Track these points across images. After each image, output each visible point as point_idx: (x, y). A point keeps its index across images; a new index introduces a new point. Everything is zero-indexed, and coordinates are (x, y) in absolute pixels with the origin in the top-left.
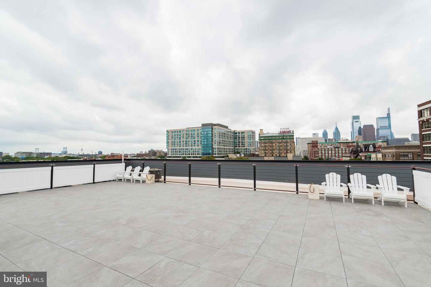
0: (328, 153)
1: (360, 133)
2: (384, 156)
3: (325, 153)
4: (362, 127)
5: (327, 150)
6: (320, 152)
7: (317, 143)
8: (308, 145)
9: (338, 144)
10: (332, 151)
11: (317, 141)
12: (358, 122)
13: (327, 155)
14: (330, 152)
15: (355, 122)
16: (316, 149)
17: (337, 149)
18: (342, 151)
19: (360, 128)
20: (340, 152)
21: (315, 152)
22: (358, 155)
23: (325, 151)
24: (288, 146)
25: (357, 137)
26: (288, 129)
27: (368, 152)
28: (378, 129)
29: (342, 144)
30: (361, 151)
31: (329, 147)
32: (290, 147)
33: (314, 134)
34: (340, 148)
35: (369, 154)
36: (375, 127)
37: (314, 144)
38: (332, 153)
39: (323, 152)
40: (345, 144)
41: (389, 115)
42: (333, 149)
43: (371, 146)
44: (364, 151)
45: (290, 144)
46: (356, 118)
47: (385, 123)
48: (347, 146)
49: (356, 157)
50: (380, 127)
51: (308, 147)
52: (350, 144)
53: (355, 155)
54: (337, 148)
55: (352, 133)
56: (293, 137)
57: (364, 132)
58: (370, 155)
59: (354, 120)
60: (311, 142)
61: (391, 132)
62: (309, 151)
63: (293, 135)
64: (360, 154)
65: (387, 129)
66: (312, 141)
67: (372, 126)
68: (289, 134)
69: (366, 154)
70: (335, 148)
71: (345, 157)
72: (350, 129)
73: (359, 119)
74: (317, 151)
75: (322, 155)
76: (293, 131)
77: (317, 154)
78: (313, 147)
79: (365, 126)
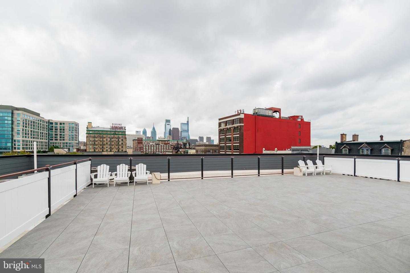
0: (151, 149)
1: (170, 134)
2: (197, 151)
3: (148, 149)
4: (172, 129)
5: (150, 146)
6: (144, 148)
7: (142, 140)
8: (133, 142)
9: (158, 141)
10: (154, 147)
11: (142, 139)
12: (169, 125)
13: (150, 150)
14: (152, 148)
15: (167, 124)
16: (141, 145)
17: (157, 146)
18: (161, 147)
19: (170, 129)
20: (160, 148)
21: (140, 147)
22: (179, 150)
23: (148, 147)
24: (120, 142)
25: (168, 136)
26: (120, 125)
27: (186, 148)
28: (181, 132)
29: (160, 141)
30: (181, 148)
31: (151, 144)
32: (122, 143)
33: (137, 132)
34: (160, 145)
35: (186, 150)
36: (180, 130)
37: (139, 141)
38: (154, 149)
39: (147, 148)
40: (163, 142)
41: (188, 122)
42: (155, 146)
43: (188, 144)
44: (183, 147)
45: (122, 140)
46: (168, 121)
47: (185, 128)
48: (165, 144)
49: (177, 152)
50: (183, 130)
51: (133, 143)
52: (166, 142)
53: (176, 151)
54: (157, 144)
55: (165, 133)
56: (125, 133)
57: (173, 133)
58: (188, 151)
59: (167, 123)
60: (136, 139)
61: (189, 134)
62: (134, 147)
63: (125, 131)
64: (180, 150)
65: (187, 132)
66: (138, 138)
67: (178, 129)
68: (121, 130)
69: (185, 150)
70: (156, 145)
71: (168, 152)
72: (164, 130)
73: (170, 122)
74: (142, 147)
75: (146, 151)
76: (125, 128)
77: (142, 149)
78: (139, 143)
79: (173, 128)
